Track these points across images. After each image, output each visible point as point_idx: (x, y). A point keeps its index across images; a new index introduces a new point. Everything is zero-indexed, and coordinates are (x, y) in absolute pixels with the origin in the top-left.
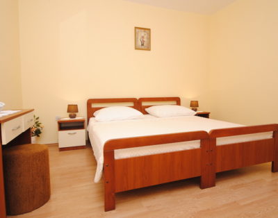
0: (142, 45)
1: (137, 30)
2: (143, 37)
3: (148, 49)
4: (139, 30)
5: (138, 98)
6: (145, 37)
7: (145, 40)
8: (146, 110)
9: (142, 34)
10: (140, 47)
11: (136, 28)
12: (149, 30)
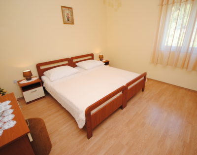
0: (68, 20)
1: (63, 8)
2: (68, 14)
3: (73, 23)
4: (65, 8)
5: (70, 58)
6: (69, 14)
7: (70, 16)
8: (76, 64)
9: (67, 12)
10: (67, 22)
11: (62, 7)
12: (71, 8)
